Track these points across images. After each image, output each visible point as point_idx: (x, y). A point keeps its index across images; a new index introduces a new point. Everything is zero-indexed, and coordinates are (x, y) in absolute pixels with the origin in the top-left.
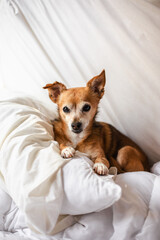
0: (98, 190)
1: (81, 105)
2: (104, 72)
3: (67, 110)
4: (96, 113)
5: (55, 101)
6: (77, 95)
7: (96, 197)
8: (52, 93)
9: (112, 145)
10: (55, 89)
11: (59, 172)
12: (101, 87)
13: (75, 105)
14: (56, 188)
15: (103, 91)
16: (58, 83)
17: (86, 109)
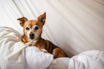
0: (42, 57)
1: (34, 27)
2: (45, 13)
3: (28, 29)
4: (41, 32)
5: (22, 26)
6: (33, 23)
7: (41, 60)
8: (21, 22)
9: (50, 47)
10: (23, 21)
11: (24, 50)
12: (44, 20)
13: (31, 26)
14: (22, 57)
15: (44, 22)
16: (24, 17)
17: (36, 28)
